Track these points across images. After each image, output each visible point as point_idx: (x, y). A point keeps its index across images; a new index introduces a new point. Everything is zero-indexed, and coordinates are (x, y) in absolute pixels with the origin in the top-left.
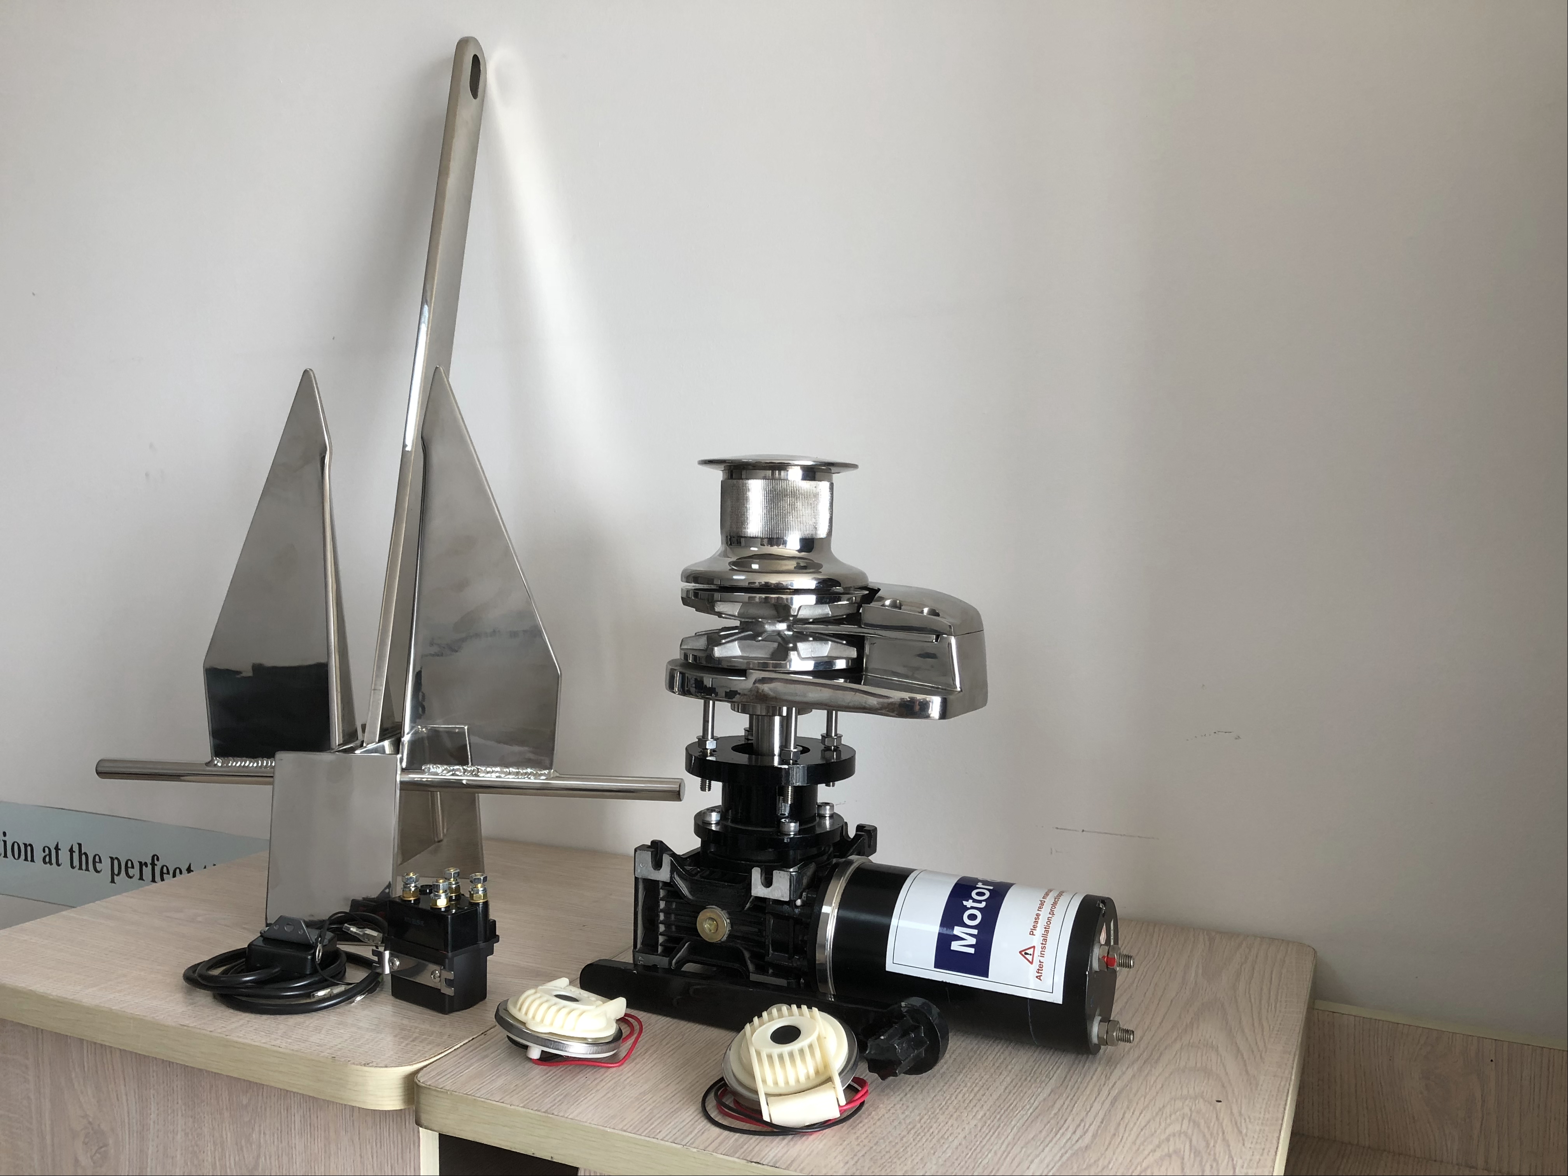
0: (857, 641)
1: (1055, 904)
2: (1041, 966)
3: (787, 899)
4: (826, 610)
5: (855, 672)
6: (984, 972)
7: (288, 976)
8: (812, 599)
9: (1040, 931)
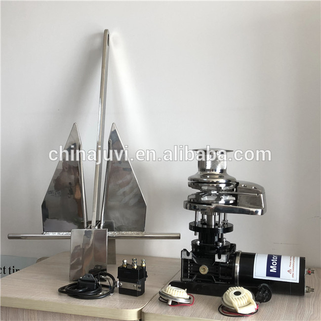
0: (235, 196)
1: (294, 259)
2: (293, 274)
3: (225, 262)
4: (228, 188)
5: (235, 203)
6: (279, 276)
7: (89, 290)
8: (224, 185)
9: (292, 266)
